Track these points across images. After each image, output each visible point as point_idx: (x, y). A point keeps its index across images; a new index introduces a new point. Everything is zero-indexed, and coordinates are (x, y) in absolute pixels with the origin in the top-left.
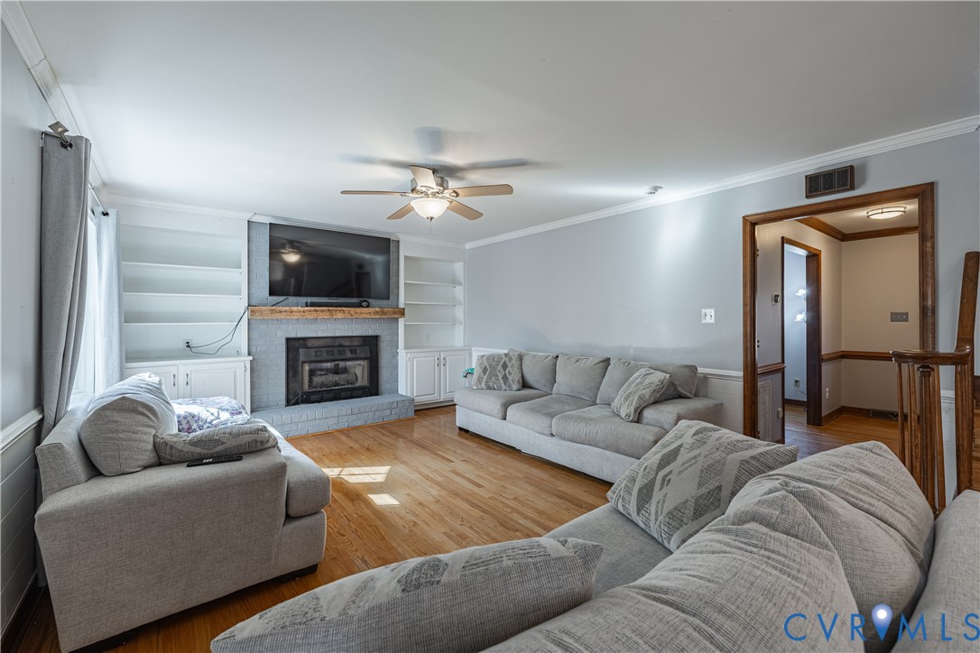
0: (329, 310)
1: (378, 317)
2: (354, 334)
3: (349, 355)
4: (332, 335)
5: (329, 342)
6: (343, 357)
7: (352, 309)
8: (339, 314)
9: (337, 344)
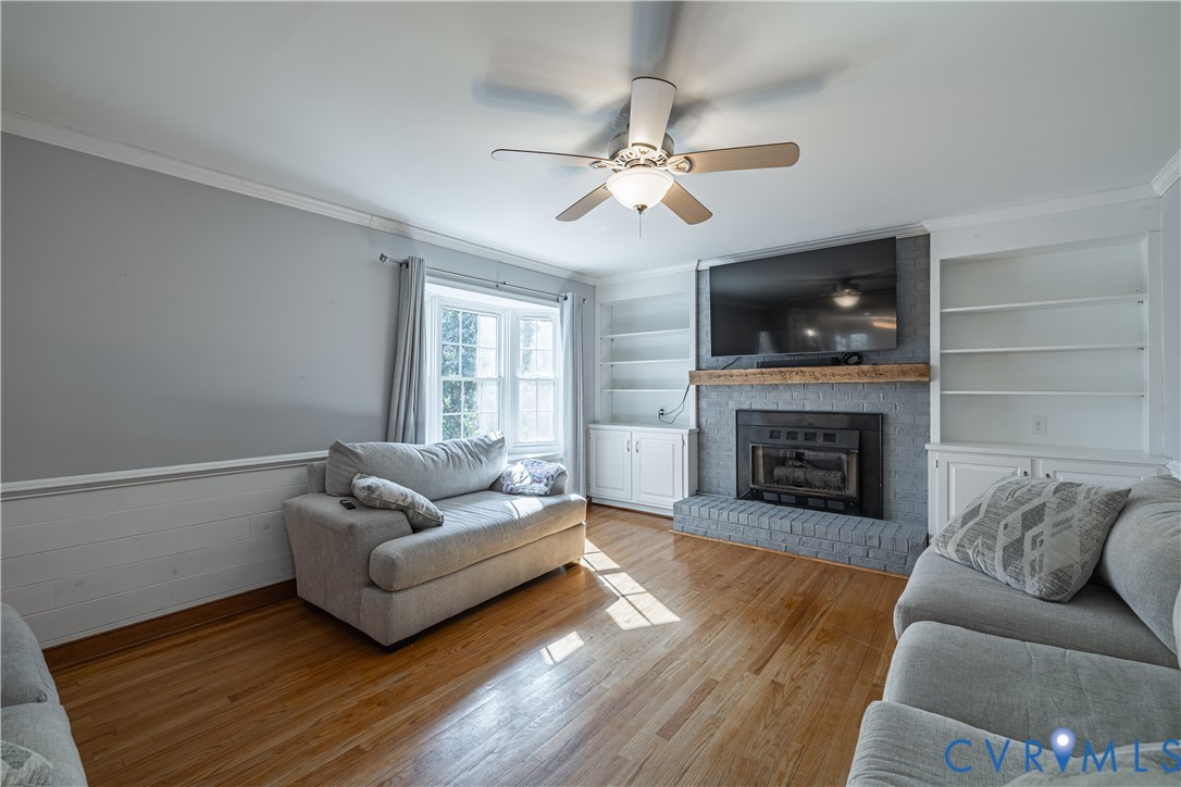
0: (781, 372)
1: (866, 380)
2: (835, 409)
3: (820, 441)
4: (799, 408)
5: (794, 418)
6: (811, 443)
7: (817, 370)
8: (796, 377)
9: (805, 423)
